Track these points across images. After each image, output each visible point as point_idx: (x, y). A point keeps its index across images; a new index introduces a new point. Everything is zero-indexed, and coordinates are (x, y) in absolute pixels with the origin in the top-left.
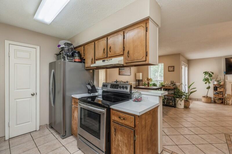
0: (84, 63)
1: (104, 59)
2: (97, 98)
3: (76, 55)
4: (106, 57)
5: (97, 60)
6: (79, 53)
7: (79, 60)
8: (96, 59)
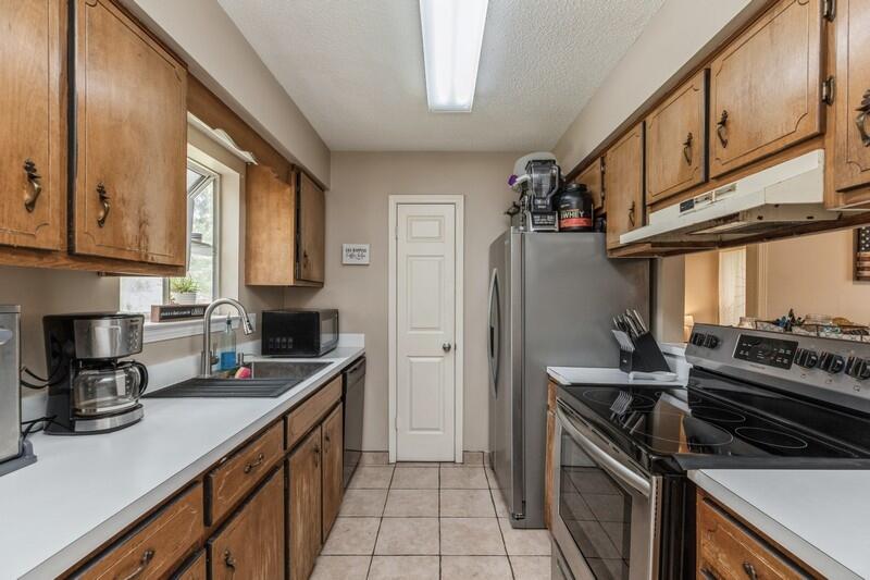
0: (603, 230)
1: (686, 198)
2: (664, 397)
3: (568, 202)
4: (700, 178)
5: (655, 205)
6: (582, 189)
7: (582, 220)
8: (652, 205)
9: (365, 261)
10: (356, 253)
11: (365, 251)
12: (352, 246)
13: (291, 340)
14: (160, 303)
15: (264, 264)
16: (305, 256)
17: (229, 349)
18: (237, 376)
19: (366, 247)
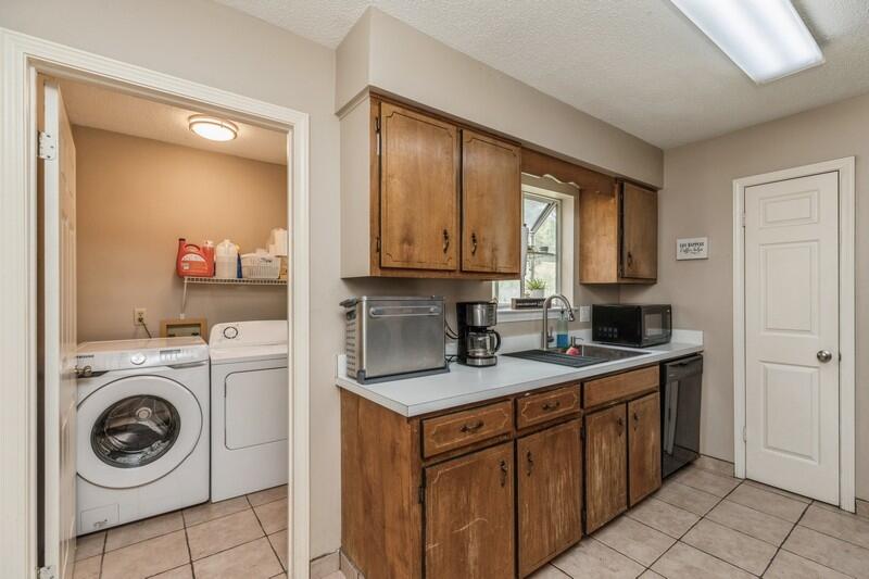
9: (703, 254)
10: (691, 248)
11: (702, 244)
12: (686, 241)
13: (616, 330)
14: (518, 297)
15: (594, 266)
16: (630, 256)
17: (562, 333)
18: (568, 353)
19: (704, 240)
